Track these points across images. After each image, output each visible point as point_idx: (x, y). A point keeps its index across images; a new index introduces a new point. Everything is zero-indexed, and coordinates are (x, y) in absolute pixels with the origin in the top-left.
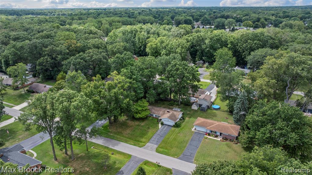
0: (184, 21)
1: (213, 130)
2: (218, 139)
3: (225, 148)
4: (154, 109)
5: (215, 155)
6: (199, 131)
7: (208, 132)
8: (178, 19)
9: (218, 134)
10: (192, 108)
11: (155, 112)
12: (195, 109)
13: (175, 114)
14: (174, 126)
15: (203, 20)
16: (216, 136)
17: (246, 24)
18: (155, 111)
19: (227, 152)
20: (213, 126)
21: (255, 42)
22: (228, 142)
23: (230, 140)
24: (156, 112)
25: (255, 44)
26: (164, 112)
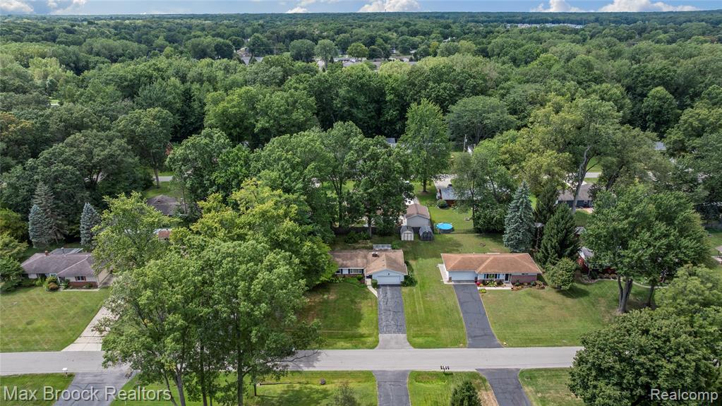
0: (213, 49)
1: (489, 271)
2: (505, 288)
3: (532, 301)
4: (339, 257)
5: (525, 319)
6: (459, 281)
7: (481, 278)
8: (199, 44)
9: (502, 277)
10: (402, 239)
11: (345, 262)
12: (409, 239)
13: (393, 258)
14: (404, 284)
15: (253, 45)
16: (500, 283)
17: (356, 49)
18: (343, 260)
19: (542, 308)
20: (485, 264)
21: (444, 84)
22: (526, 289)
23: (529, 284)
24: (349, 263)
25: (445, 89)
26: (365, 257)
